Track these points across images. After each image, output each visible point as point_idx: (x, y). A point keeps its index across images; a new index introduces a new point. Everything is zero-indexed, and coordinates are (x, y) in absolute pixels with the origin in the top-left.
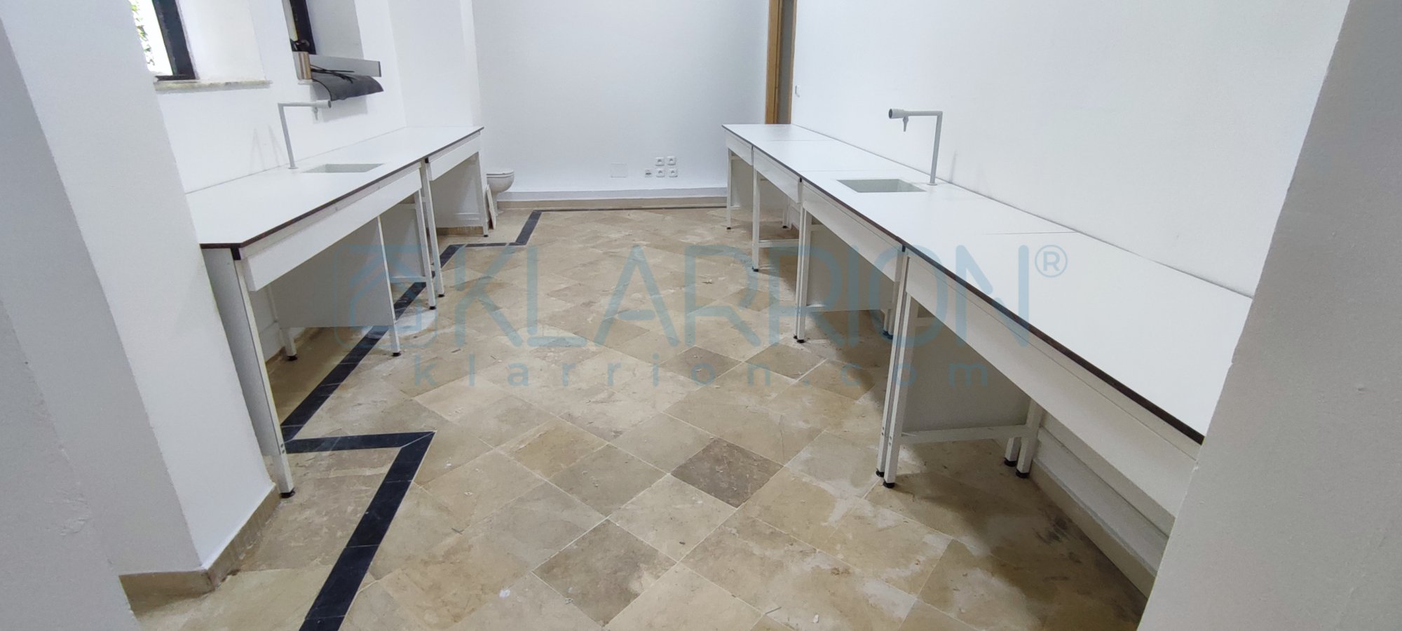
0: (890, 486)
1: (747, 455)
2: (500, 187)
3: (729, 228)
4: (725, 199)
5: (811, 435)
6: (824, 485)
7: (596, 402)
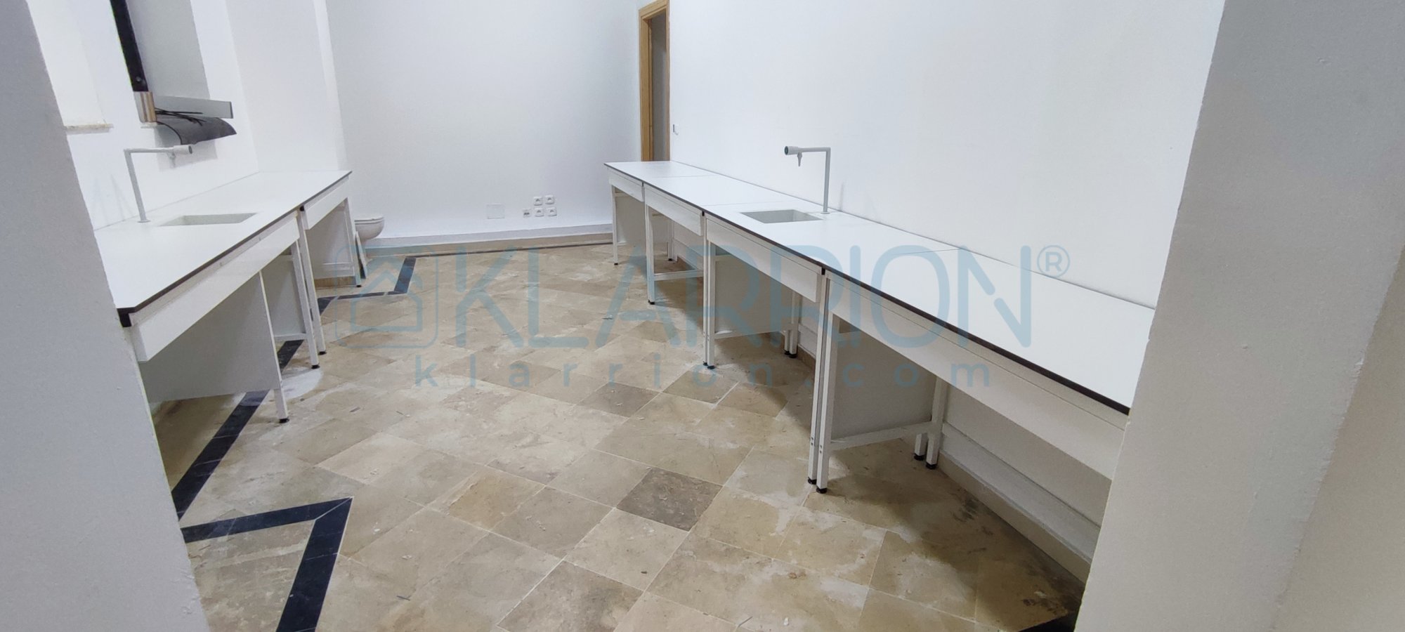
0: (823, 491)
1: (685, 480)
2: (369, 233)
3: (616, 264)
4: (611, 235)
5: (741, 455)
6: (765, 499)
7: (524, 447)
